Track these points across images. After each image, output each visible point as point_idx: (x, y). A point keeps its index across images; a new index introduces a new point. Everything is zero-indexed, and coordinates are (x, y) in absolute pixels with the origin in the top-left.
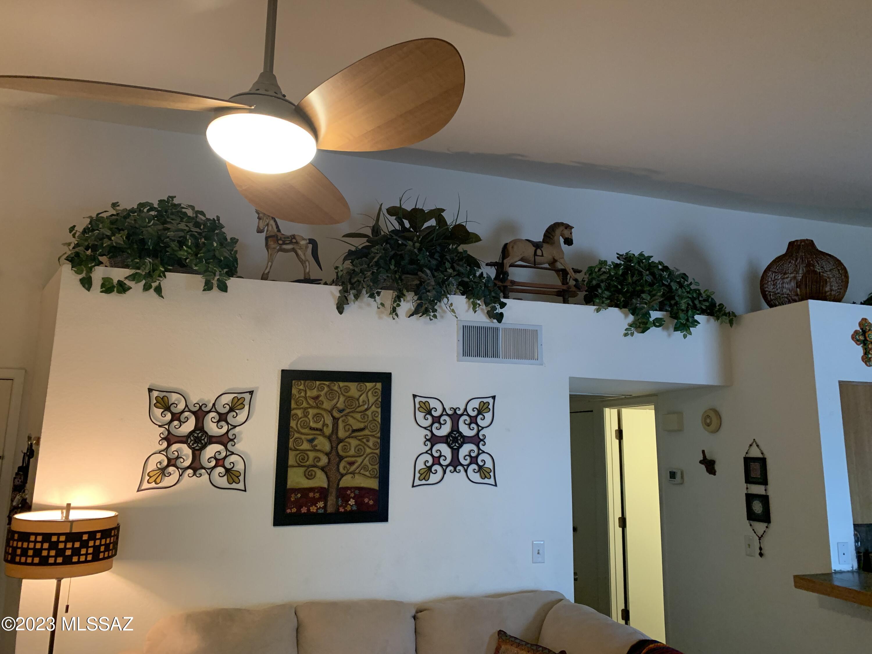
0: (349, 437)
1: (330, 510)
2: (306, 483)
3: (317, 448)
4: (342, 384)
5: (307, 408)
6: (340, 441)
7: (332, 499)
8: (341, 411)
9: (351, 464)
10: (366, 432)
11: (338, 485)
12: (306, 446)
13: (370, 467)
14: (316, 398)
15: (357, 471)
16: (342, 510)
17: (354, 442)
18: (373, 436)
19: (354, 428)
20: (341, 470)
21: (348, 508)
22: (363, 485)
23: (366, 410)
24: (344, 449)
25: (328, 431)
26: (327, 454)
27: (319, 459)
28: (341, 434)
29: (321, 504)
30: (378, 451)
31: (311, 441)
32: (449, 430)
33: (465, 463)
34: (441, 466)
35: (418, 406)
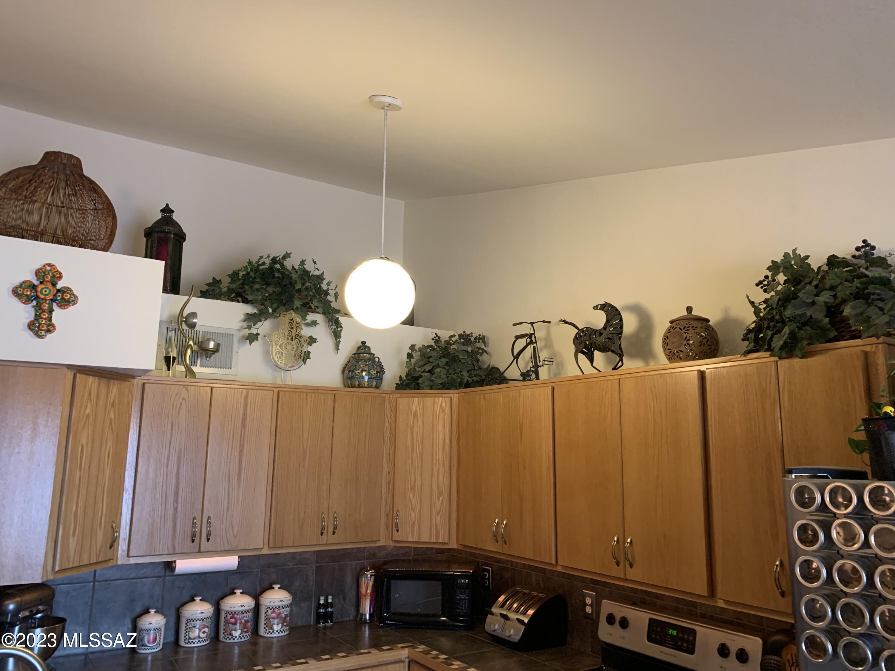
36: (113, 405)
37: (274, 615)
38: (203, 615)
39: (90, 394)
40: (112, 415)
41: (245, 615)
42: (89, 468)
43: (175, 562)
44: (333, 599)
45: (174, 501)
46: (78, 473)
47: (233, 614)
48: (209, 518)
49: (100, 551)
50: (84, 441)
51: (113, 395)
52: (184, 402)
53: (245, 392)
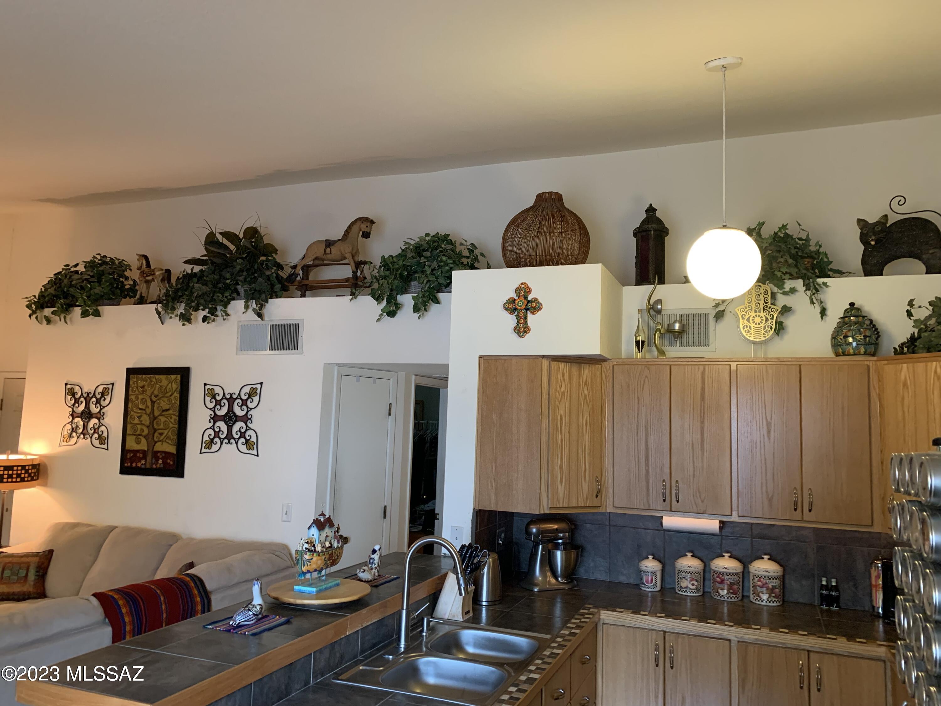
0: (160, 415)
1: (148, 466)
2: (136, 447)
3: (142, 423)
4: (157, 377)
5: (138, 394)
6: (155, 418)
7: (149, 458)
8: (156, 396)
9: (161, 434)
10: (171, 412)
11: (153, 449)
12: (136, 421)
13: (172, 437)
14: (143, 387)
15: (164, 440)
16: (154, 466)
17: (163, 419)
18: (174, 415)
19: (164, 409)
20: (156, 439)
21: (158, 466)
22: (167, 450)
23: (171, 395)
24: (158, 424)
25: (149, 411)
26: (148, 427)
27: (143, 431)
28: (156, 413)
29: (143, 462)
30: (176, 426)
31: (139, 417)
32: (226, 411)
33: (237, 437)
34: (220, 438)
35: (207, 392)
36: (586, 383)
38: (690, 569)
39: (563, 376)
40: (586, 392)
41: (730, 577)
42: (569, 432)
43: (662, 517)
45: (646, 464)
46: (560, 436)
47: (719, 574)
48: (677, 482)
49: (587, 499)
50: (562, 412)
51: (585, 376)
52: (646, 380)
53: (701, 368)
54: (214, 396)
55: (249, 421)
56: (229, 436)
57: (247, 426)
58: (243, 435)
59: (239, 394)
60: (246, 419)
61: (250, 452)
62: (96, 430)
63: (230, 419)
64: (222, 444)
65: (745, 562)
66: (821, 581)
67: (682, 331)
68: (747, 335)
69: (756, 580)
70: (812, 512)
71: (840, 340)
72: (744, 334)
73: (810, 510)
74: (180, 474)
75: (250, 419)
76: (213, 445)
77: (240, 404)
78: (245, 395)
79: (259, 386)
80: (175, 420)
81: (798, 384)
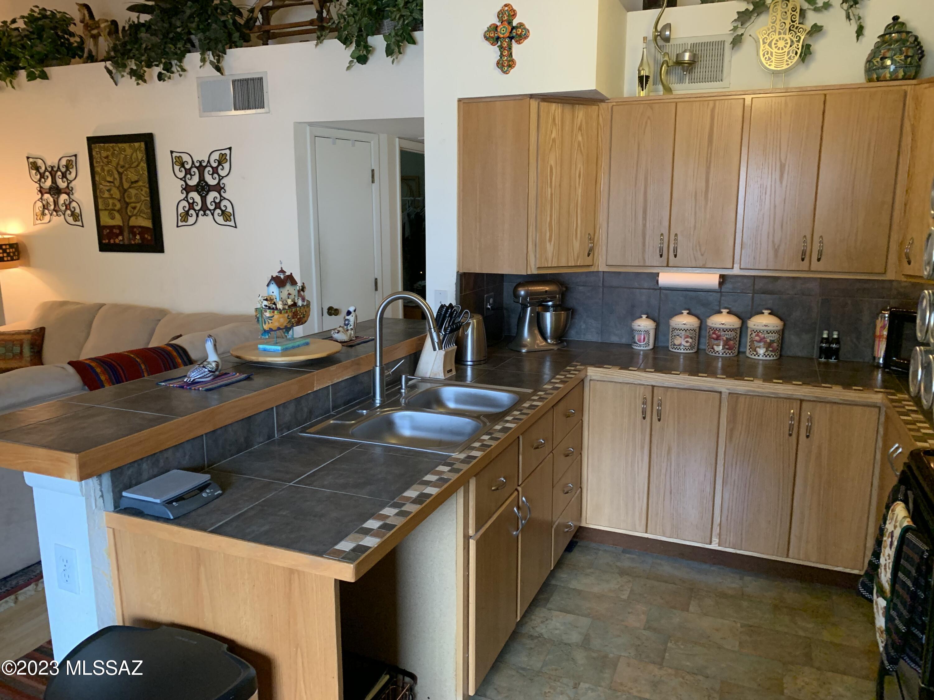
0: (130, 187)
1: (126, 242)
2: (112, 223)
3: (114, 196)
4: (120, 145)
5: (102, 166)
6: (125, 191)
7: (126, 234)
8: (122, 167)
9: (134, 208)
10: (140, 183)
11: (128, 224)
12: (106, 195)
13: (146, 211)
14: (107, 157)
15: (138, 214)
16: (133, 242)
17: (133, 192)
18: (144, 186)
19: (133, 180)
20: (129, 214)
21: (137, 241)
22: (142, 225)
23: (137, 166)
24: (130, 198)
25: (117, 183)
26: (119, 201)
27: (116, 206)
28: (126, 185)
29: (120, 238)
30: (148, 199)
31: (109, 191)
32: (198, 180)
33: (212, 208)
34: (195, 210)
35: (174, 160)
36: (580, 129)
37: (757, 338)
38: (684, 326)
39: (554, 119)
40: (580, 138)
41: (726, 332)
42: (560, 186)
43: (658, 274)
44: (838, 335)
45: (643, 217)
46: (549, 189)
47: (715, 330)
48: (676, 235)
49: (578, 257)
50: (552, 162)
51: (579, 119)
52: (649, 122)
53: (711, 104)
54: (182, 165)
55: (223, 190)
56: (204, 208)
57: (221, 196)
58: (218, 205)
59: (209, 162)
60: (219, 188)
61: (228, 223)
62: (68, 206)
63: (203, 189)
64: (197, 216)
65: (744, 319)
66: (822, 334)
67: (692, 63)
68: (767, 63)
69: (754, 334)
70: (821, 261)
71: (876, 63)
72: (764, 62)
73: (819, 260)
74: (161, 250)
75: (223, 188)
76: (189, 217)
77: (211, 173)
78: (215, 162)
79: (227, 152)
80: (146, 192)
81: (821, 116)
